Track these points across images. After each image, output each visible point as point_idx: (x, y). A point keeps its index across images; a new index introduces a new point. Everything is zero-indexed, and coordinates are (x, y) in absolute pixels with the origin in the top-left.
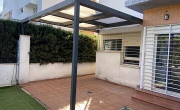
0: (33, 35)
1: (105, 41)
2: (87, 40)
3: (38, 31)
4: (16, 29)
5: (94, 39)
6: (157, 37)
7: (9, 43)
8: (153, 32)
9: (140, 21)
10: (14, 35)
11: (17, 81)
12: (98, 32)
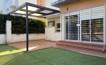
0: (12, 20)
1: (49, 22)
2: (40, 22)
3: (15, 18)
4: (5, 18)
5: (44, 21)
6: (65, 18)
7: (2, 24)
8: (64, 16)
9: (58, 12)
10: (3, 21)
11: (6, 42)
12: (45, 18)
